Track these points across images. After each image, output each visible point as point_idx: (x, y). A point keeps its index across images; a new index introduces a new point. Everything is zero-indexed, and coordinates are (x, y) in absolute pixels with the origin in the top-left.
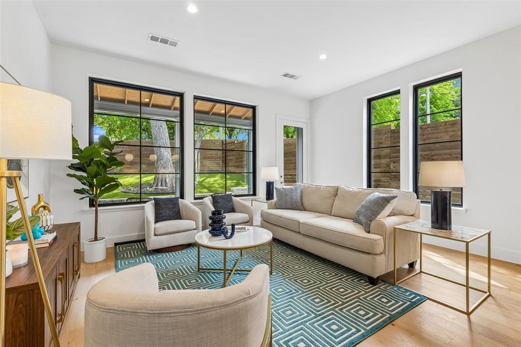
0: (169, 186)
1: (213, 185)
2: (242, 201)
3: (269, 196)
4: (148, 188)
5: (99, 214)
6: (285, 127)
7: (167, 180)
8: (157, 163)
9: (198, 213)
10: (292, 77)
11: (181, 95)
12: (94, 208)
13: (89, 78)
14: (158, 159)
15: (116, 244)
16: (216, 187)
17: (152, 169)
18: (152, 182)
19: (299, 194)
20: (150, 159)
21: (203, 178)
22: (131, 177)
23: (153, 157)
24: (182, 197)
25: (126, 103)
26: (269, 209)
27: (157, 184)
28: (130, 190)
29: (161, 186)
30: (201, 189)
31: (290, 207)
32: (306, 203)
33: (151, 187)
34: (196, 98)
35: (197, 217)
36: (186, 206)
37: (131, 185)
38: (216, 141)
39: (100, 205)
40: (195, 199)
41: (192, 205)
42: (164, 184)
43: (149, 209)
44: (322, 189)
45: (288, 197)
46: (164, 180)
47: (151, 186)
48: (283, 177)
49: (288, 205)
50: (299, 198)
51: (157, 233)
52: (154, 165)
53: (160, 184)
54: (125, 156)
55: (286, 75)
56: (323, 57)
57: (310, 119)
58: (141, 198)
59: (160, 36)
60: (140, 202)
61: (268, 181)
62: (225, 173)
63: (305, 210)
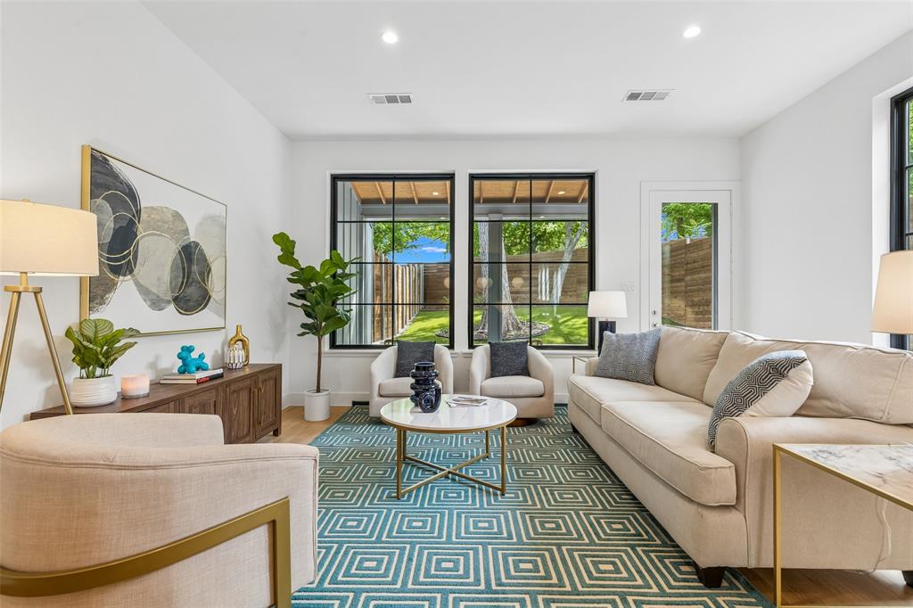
1: (576, 331)
6: (664, 204)
10: (649, 96)
15: (354, 403)
16: (580, 335)
19: (647, 350)
21: (566, 319)
24: (452, 342)
26: (586, 375)
30: (553, 336)
31: (623, 374)
34: (473, 177)
40: (470, 347)
44: (694, 339)
45: (620, 355)
48: (659, 312)
49: (617, 370)
51: (383, 393)
55: (634, 96)
56: (692, 32)
57: (741, 180)
61: (604, 320)
62: (531, 304)
63: (657, 384)
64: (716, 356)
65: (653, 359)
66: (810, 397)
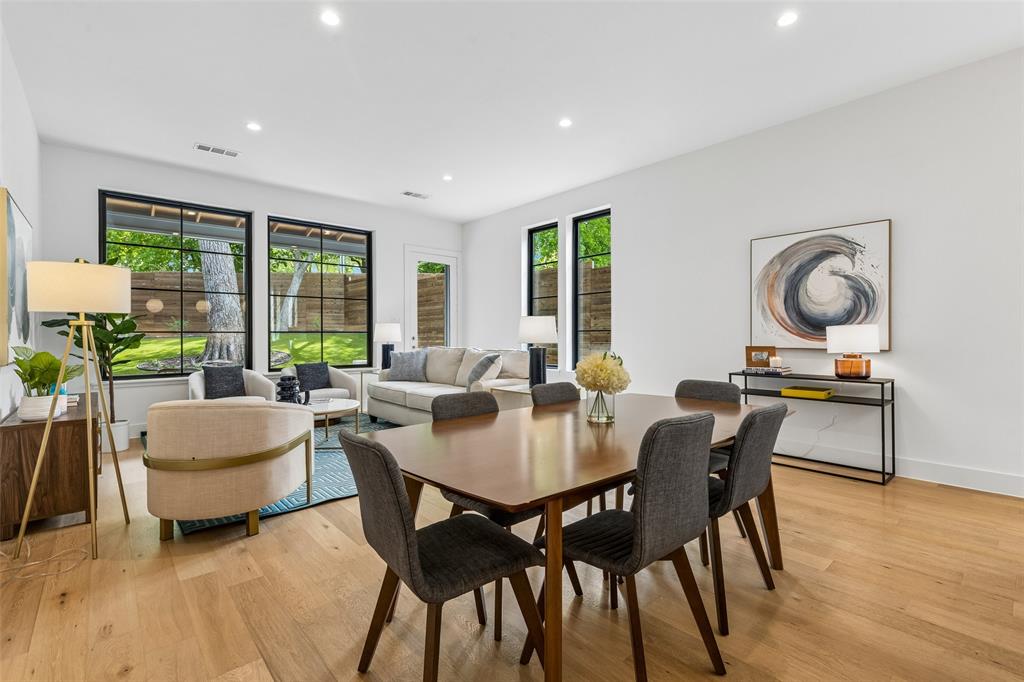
0: (235, 357)
2: (346, 374)
3: (386, 364)
4: (193, 362)
5: (115, 391)
7: (232, 348)
8: (211, 317)
9: (270, 386)
10: (417, 195)
11: (248, 216)
12: (108, 382)
13: (100, 191)
14: (212, 309)
17: (201, 325)
18: (202, 351)
19: (421, 361)
20: (198, 308)
22: (156, 343)
23: (203, 306)
24: (250, 366)
25: (153, 214)
26: (381, 381)
27: (212, 355)
28: (157, 365)
29: (219, 358)
31: (408, 378)
32: (430, 370)
33: (200, 361)
34: (273, 219)
35: (270, 392)
36: (253, 378)
37: (158, 356)
38: (336, 275)
39: (116, 378)
40: (270, 370)
41: (266, 379)
42: (225, 355)
43: (196, 381)
45: (405, 365)
46: (225, 347)
47: (199, 359)
48: (416, 338)
49: (404, 375)
50: (421, 365)
52: (206, 321)
53: (217, 355)
54: (146, 302)
55: (407, 194)
56: (447, 178)
57: (462, 251)
58: (182, 370)
59: (212, 145)
60: (182, 375)
61: (385, 344)
62: (322, 332)
63: (428, 381)
64: (461, 360)
65: (425, 366)
66: (501, 372)
